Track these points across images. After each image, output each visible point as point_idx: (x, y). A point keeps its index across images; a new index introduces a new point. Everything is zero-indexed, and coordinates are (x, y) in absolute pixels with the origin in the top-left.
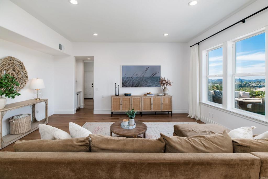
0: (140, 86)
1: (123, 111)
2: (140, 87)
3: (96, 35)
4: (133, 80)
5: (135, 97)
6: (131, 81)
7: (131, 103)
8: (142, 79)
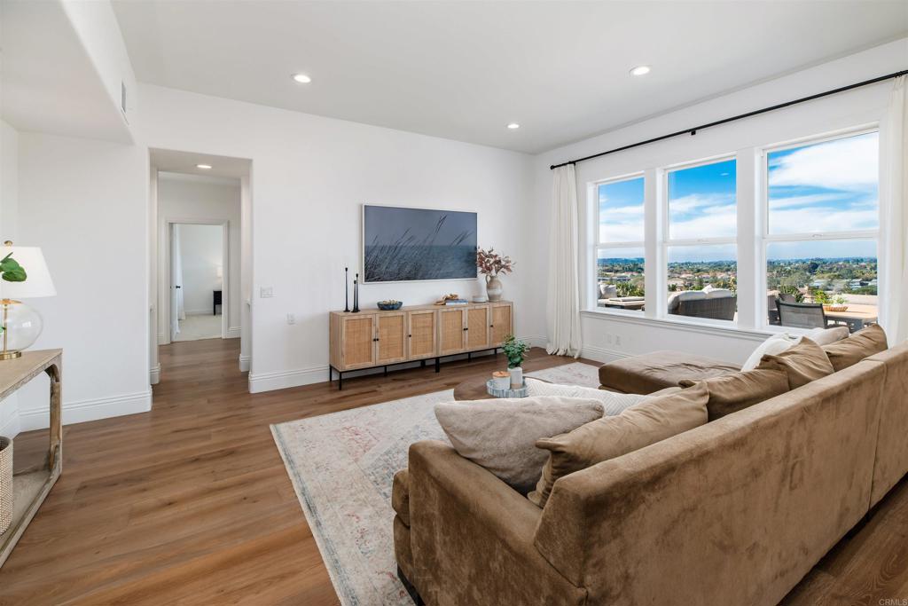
0: (420, 274)
1: (383, 362)
2: (423, 278)
3: (303, 79)
4: (399, 256)
5: (420, 312)
6: (393, 259)
7: (407, 332)
8: (428, 254)
